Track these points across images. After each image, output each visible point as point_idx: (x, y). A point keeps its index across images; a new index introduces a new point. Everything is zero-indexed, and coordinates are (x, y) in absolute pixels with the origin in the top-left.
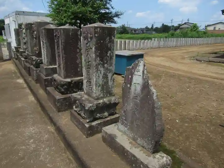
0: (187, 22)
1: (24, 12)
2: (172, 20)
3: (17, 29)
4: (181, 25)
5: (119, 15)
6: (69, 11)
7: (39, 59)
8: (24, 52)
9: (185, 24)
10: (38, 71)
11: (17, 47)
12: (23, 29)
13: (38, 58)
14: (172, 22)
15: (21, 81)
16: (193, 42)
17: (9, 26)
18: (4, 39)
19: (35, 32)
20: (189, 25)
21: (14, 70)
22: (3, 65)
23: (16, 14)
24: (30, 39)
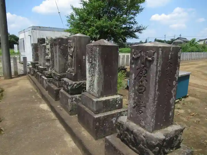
0: (179, 37)
1: (40, 27)
2: (165, 36)
3: (35, 44)
4: (175, 40)
5: (140, 30)
6: (93, 26)
7: (75, 84)
8: (45, 69)
9: (178, 38)
10: (74, 99)
11: (34, 62)
12: (47, 44)
13: (74, 82)
14: (165, 37)
15: (44, 106)
16: (198, 56)
17: (24, 41)
18: (15, 52)
19: (72, 49)
20: (181, 40)
21: (32, 89)
22: (18, 81)
23: (32, 29)
24: (59, 56)
